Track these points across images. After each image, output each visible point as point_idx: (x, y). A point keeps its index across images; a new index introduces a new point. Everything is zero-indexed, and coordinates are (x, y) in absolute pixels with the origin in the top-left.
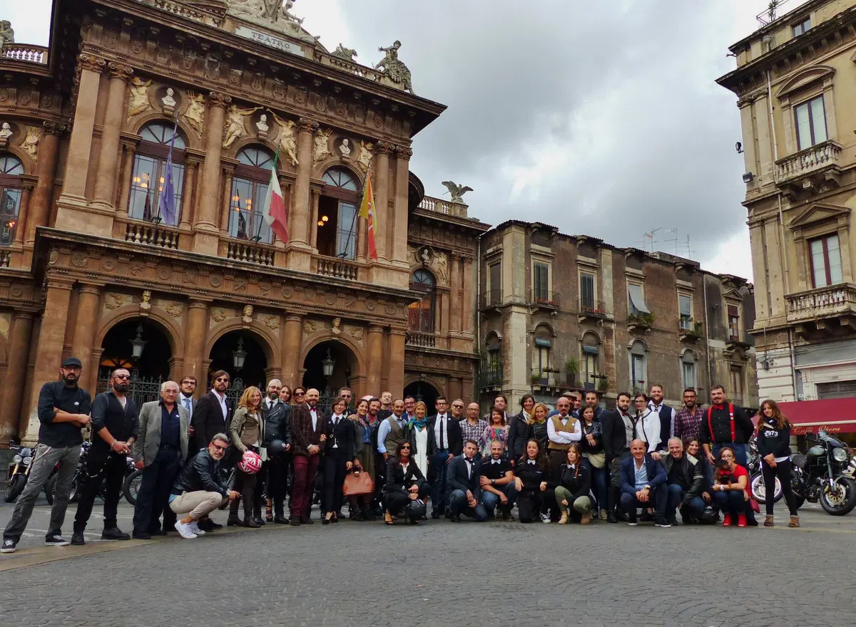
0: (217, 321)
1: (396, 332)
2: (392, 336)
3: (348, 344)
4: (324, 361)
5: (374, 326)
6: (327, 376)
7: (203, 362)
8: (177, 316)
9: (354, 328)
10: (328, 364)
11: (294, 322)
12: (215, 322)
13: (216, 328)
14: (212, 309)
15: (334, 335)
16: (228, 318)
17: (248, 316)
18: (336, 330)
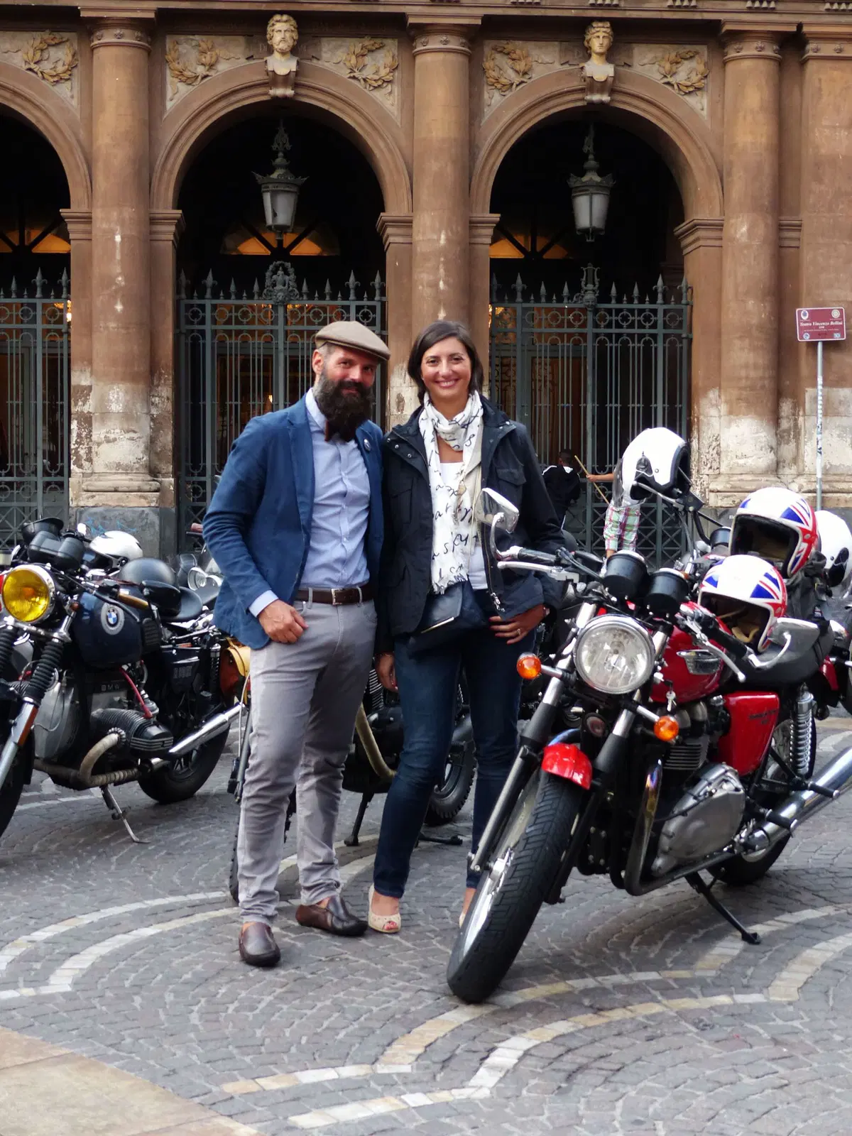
0: (189, 81)
1: (828, 49)
2: (812, 67)
3: (650, 114)
4: (573, 182)
5: (738, 36)
6: (586, 231)
7: (153, 221)
8: (59, 80)
9: (671, 51)
10: (586, 189)
11: (441, 56)
12: (183, 88)
13: (186, 102)
14: (169, 42)
15: (592, 85)
16: (223, 67)
17: (283, 53)
18: (599, 69)
